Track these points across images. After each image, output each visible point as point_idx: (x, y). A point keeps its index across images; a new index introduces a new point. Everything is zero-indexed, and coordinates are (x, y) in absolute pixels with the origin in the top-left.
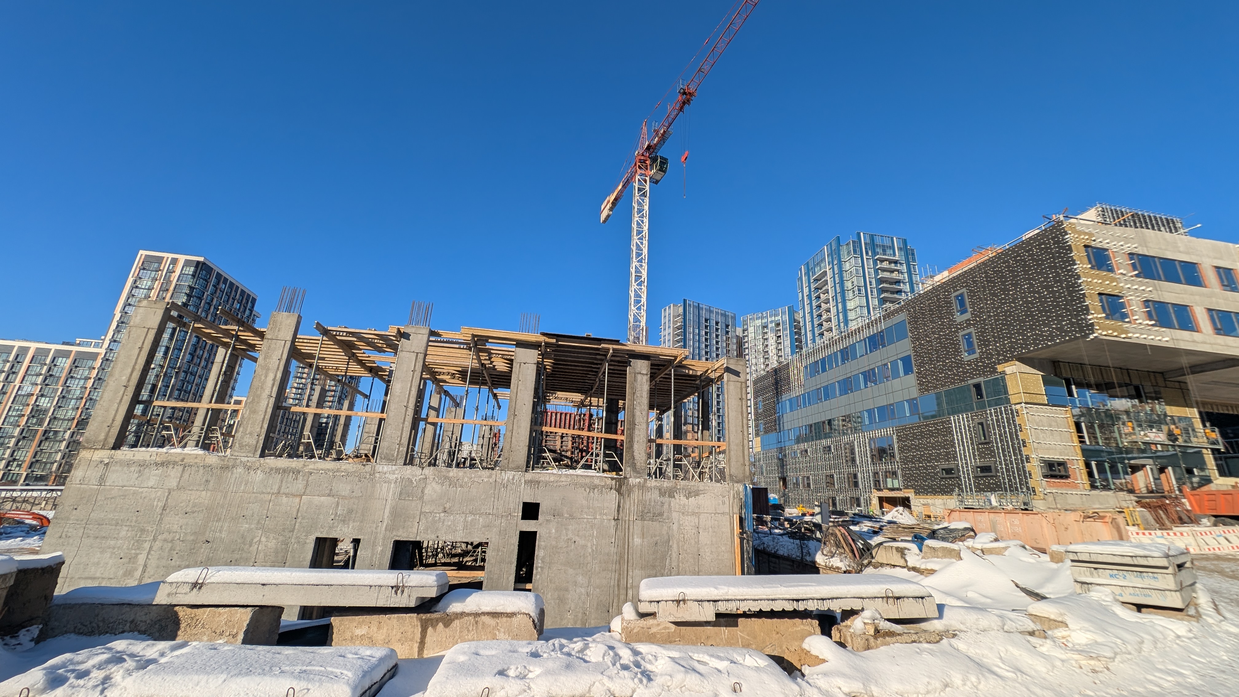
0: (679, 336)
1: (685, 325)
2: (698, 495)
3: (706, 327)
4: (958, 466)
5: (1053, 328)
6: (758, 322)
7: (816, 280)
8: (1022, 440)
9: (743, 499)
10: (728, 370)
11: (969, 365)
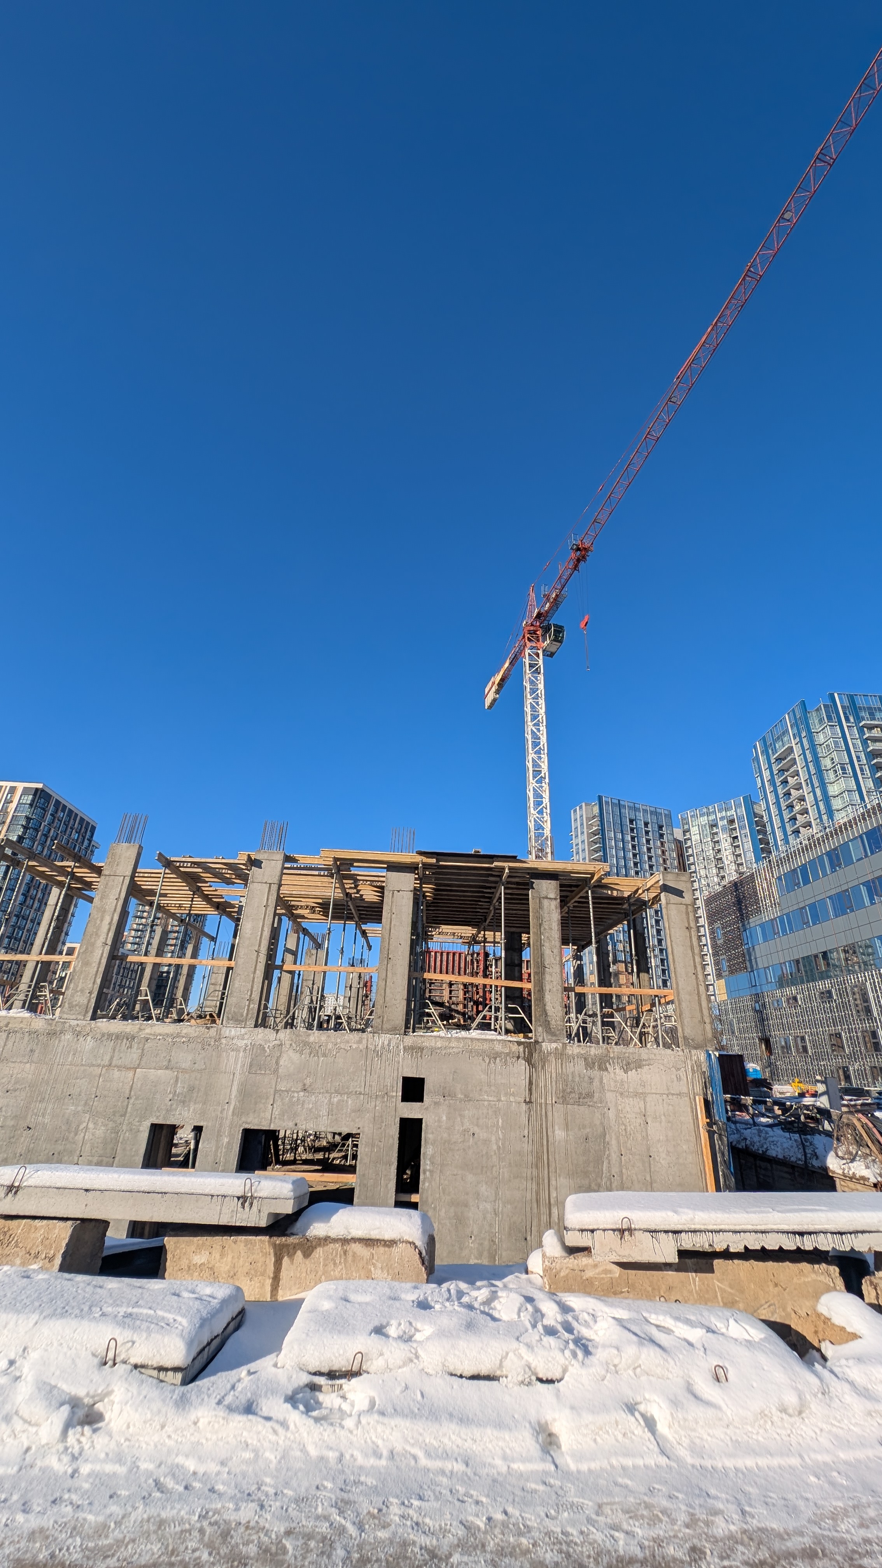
0: (596, 843)
1: (603, 830)
2: (640, 1067)
3: (632, 830)
6: (704, 820)
7: (779, 760)
9: (707, 1074)
10: (665, 888)
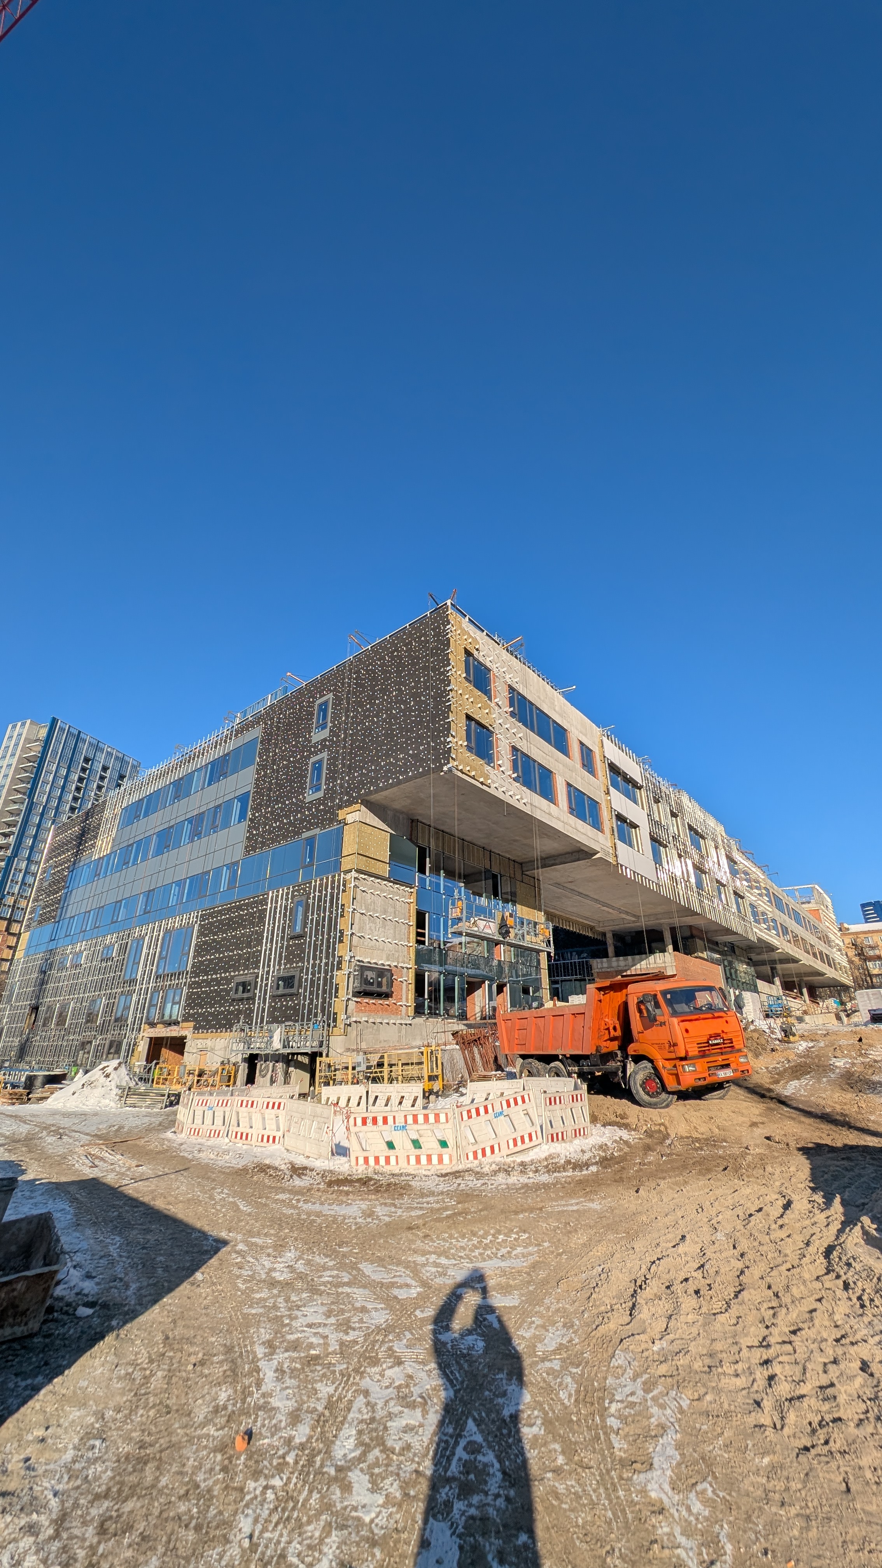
1: (43, 759)
3: (84, 770)
4: (257, 977)
5: (410, 755)
8: (340, 931)
11: (309, 809)
